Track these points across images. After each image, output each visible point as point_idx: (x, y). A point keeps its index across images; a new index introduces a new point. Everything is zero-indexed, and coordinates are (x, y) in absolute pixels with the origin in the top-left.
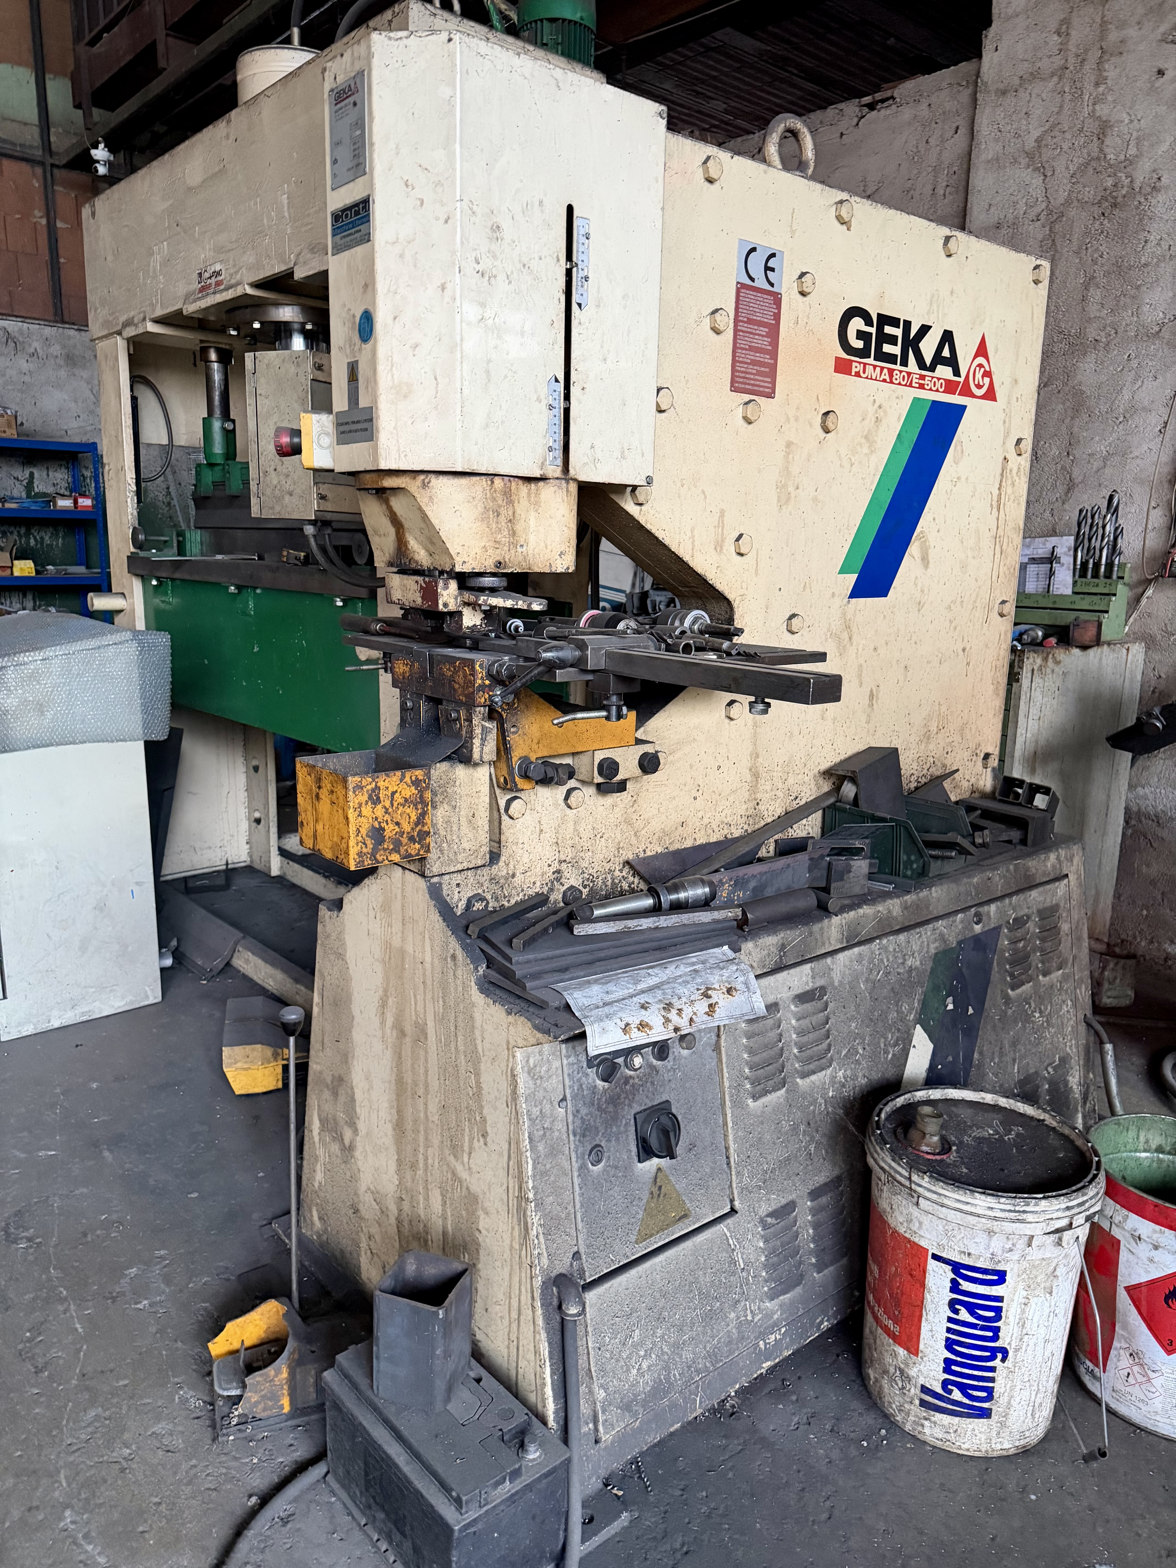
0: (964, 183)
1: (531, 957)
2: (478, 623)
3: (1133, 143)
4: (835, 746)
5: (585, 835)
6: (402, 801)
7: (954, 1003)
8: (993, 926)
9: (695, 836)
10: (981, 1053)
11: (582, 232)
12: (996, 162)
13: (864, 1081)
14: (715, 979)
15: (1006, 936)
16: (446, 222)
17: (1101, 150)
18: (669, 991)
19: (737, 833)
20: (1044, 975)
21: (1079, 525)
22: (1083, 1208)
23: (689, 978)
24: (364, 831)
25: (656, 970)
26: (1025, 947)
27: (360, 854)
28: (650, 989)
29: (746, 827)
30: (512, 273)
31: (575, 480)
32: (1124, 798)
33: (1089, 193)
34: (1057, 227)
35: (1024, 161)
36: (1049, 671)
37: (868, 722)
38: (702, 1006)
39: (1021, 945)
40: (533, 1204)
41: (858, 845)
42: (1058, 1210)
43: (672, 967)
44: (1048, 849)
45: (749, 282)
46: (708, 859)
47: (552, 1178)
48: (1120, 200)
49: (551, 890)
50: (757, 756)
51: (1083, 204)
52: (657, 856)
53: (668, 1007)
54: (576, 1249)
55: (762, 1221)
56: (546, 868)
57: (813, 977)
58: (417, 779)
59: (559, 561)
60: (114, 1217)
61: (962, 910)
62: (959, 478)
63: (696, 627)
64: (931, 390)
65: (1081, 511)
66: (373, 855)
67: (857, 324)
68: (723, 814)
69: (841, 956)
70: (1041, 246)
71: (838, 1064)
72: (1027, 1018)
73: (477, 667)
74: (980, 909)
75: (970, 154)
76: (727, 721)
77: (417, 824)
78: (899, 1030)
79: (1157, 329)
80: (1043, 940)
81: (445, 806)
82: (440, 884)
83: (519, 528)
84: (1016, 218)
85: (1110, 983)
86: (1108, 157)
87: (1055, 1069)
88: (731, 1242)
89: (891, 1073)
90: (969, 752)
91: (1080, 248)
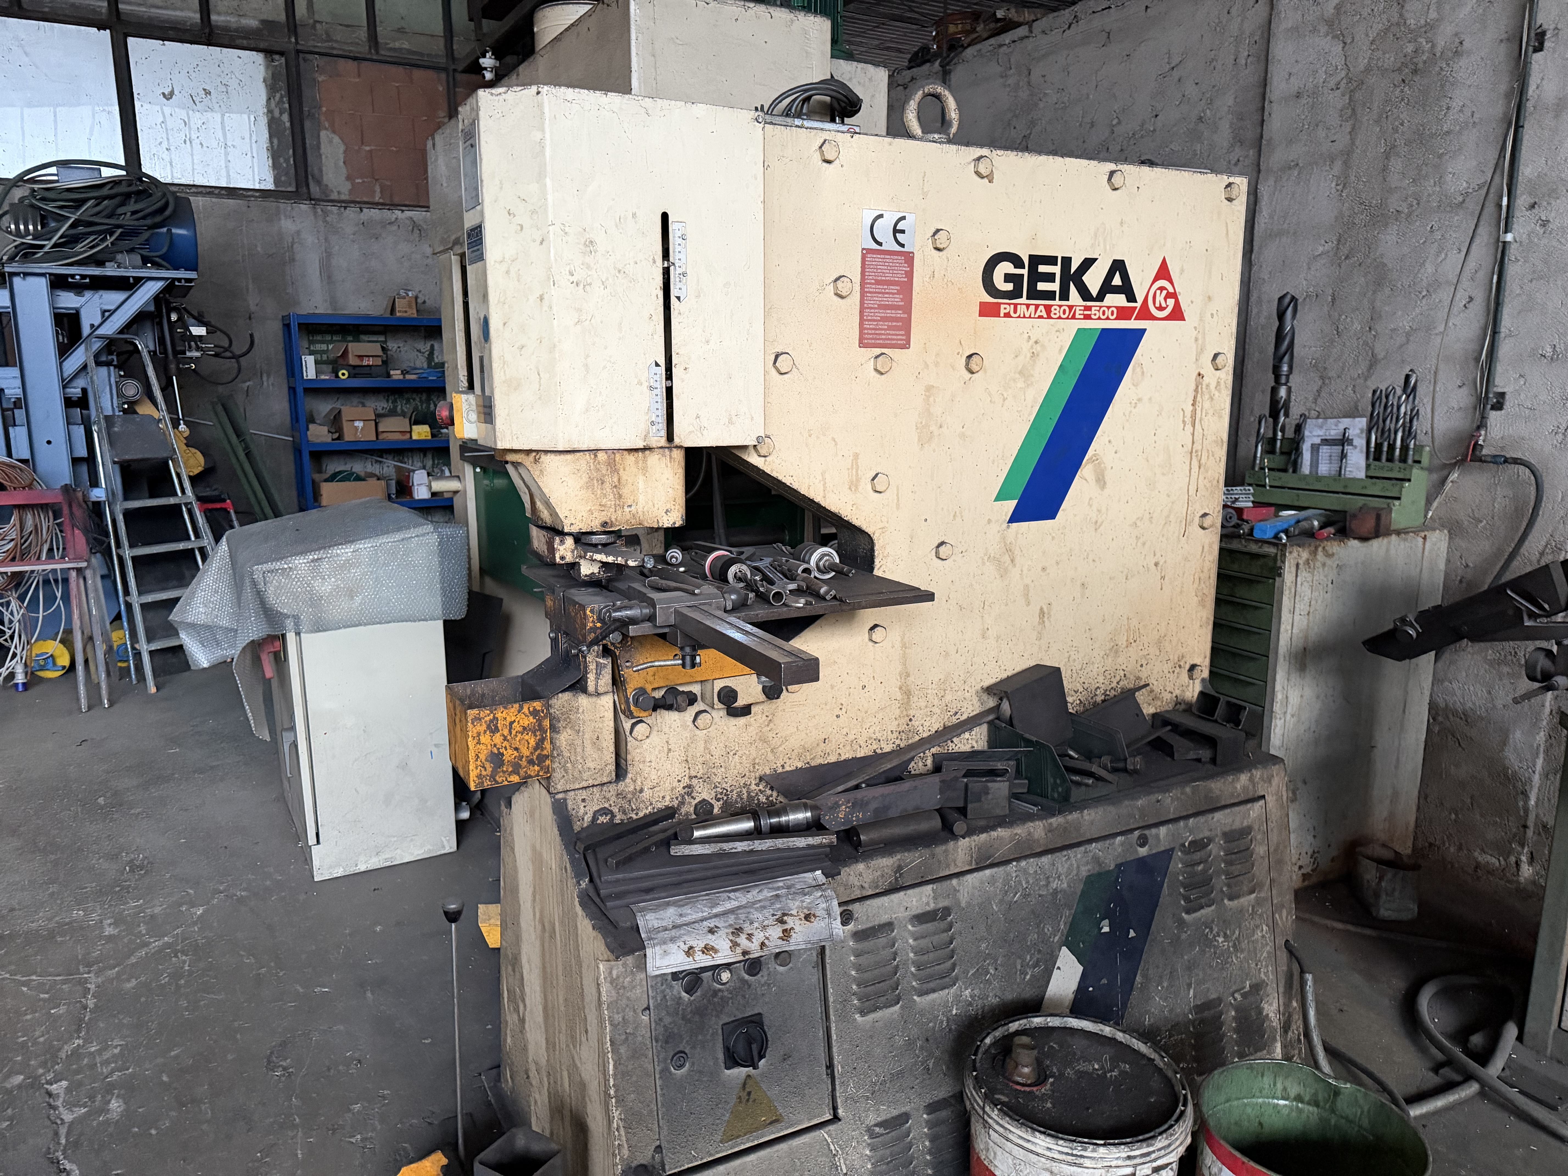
0: (1264, 53)
1: (620, 876)
2: (596, 571)
3: (1433, 7)
4: (1000, 663)
5: (717, 753)
6: (521, 729)
7: (1110, 926)
8: (1163, 849)
9: (839, 751)
10: (1145, 976)
11: (679, 234)
12: (1296, 31)
13: (995, 1001)
14: (794, 906)
15: (1181, 860)
16: (541, 243)
17: (1401, 15)
18: (743, 917)
19: (887, 749)
20: (1231, 899)
21: (1373, 405)
22: (1148, 1159)
23: (768, 903)
24: (482, 757)
25: (737, 894)
26: (1205, 871)
27: (479, 776)
28: (725, 913)
29: (898, 742)
30: (607, 279)
31: (681, 447)
32: (1427, 693)
33: (1390, 60)
34: (1358, 95)
35: (1323, 29)
36: (1318, 564)
37: (1039, 638)
38: (776, 932)
39: (1200, 867)
40: (613, 1100)
41: (1000, 766)
42: (1117, 1159)
43: (755, 892)
44: (1240, 770)
45: (875, 246)
46: (849, 776)
47: (634, 1079)
48: (1421, 65)
49: (682, 803)
50: (908, 675)
51: (1383, 71)
52: (798, 770)
53: (738, 931)
54: (658, 1143)
55: (869, 1131)
56: (676, 784)
57: (935, 898)
58: (535, 709)
59: (665, 518)
60: (357, 1055)
61: (1121, 833)
62: (1139, 400)
63: (821, 563)
64: (1099, 318)
65: (1374, 392)
66: (493, 777)
67: (1006, 267)
68: (871, 730)
69: (969, 878)
70: (1341, 116)
71: (964, 983)
72: (1208, 943)
73: (588, 612)
74: (1147, 832)
75: (1270, 22)
76: (871, 644)
77: (536, 749)
78: (1039, 951)
79: (1460, 199)
80: (1229, 863)
81: (569, 730)
82: (565, 800)
83: (625, 491)
84: (1316, 87)
85: (1387, 894)
86: (1408, 22)
87: (1243, 995)
88: (832, 1147)
89: (1028, 993)
90: (1170, 664)
91: (1380, 117)
